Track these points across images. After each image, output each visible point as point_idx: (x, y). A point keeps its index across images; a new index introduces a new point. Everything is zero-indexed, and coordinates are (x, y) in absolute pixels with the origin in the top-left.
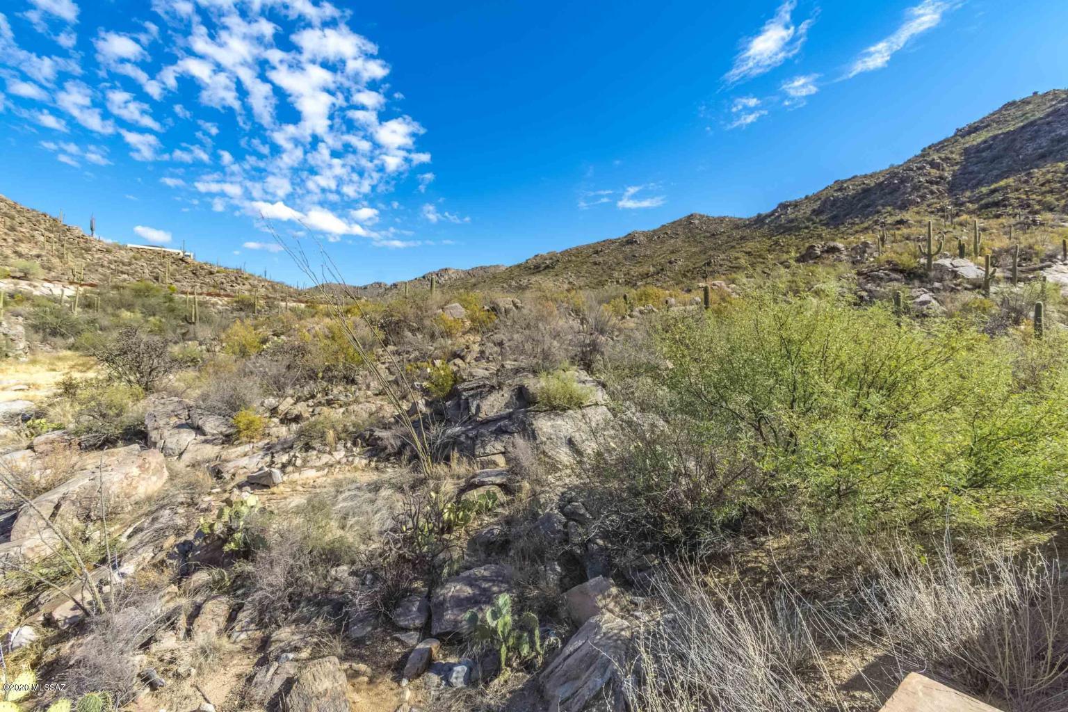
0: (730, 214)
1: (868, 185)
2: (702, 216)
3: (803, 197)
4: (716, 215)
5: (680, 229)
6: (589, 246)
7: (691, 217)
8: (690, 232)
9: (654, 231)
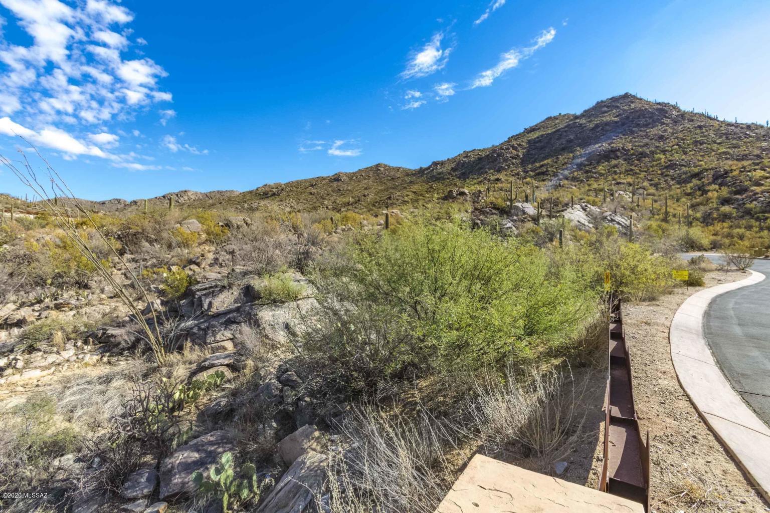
0: (404, 166)
1: (481, 155)
2: (386, 166)
3: (446, 159)
4: (395, 165)
5: (371, 173)
6: (306, 181)
7: (378, 166)
8: (378, 176)
9: (354, 173)
